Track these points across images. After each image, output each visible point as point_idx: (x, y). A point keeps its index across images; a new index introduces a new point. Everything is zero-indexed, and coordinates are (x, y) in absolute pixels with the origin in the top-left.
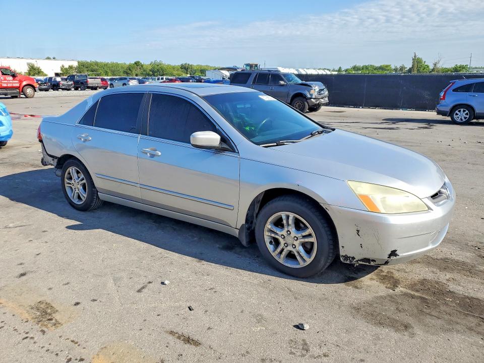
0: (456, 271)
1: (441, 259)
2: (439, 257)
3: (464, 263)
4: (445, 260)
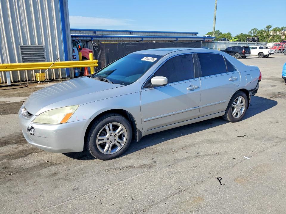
0: (17, 152)
1: (28, 154)
2: (30, 155)
3: (15, 158)
4: (26, 155)
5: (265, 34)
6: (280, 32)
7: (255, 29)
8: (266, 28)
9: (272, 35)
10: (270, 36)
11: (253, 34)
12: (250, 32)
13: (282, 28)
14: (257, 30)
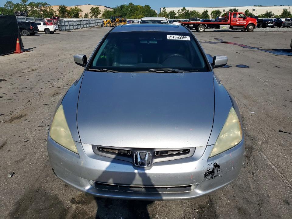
5: (23, 9)
6: (37, 8)
7: (10, 2)
8: (21, 2)
9: (30, 10)
10: (29, 10)
11: (9, 8)
12: (6, 5)
13: (38, 3)
14: (12, 3)
